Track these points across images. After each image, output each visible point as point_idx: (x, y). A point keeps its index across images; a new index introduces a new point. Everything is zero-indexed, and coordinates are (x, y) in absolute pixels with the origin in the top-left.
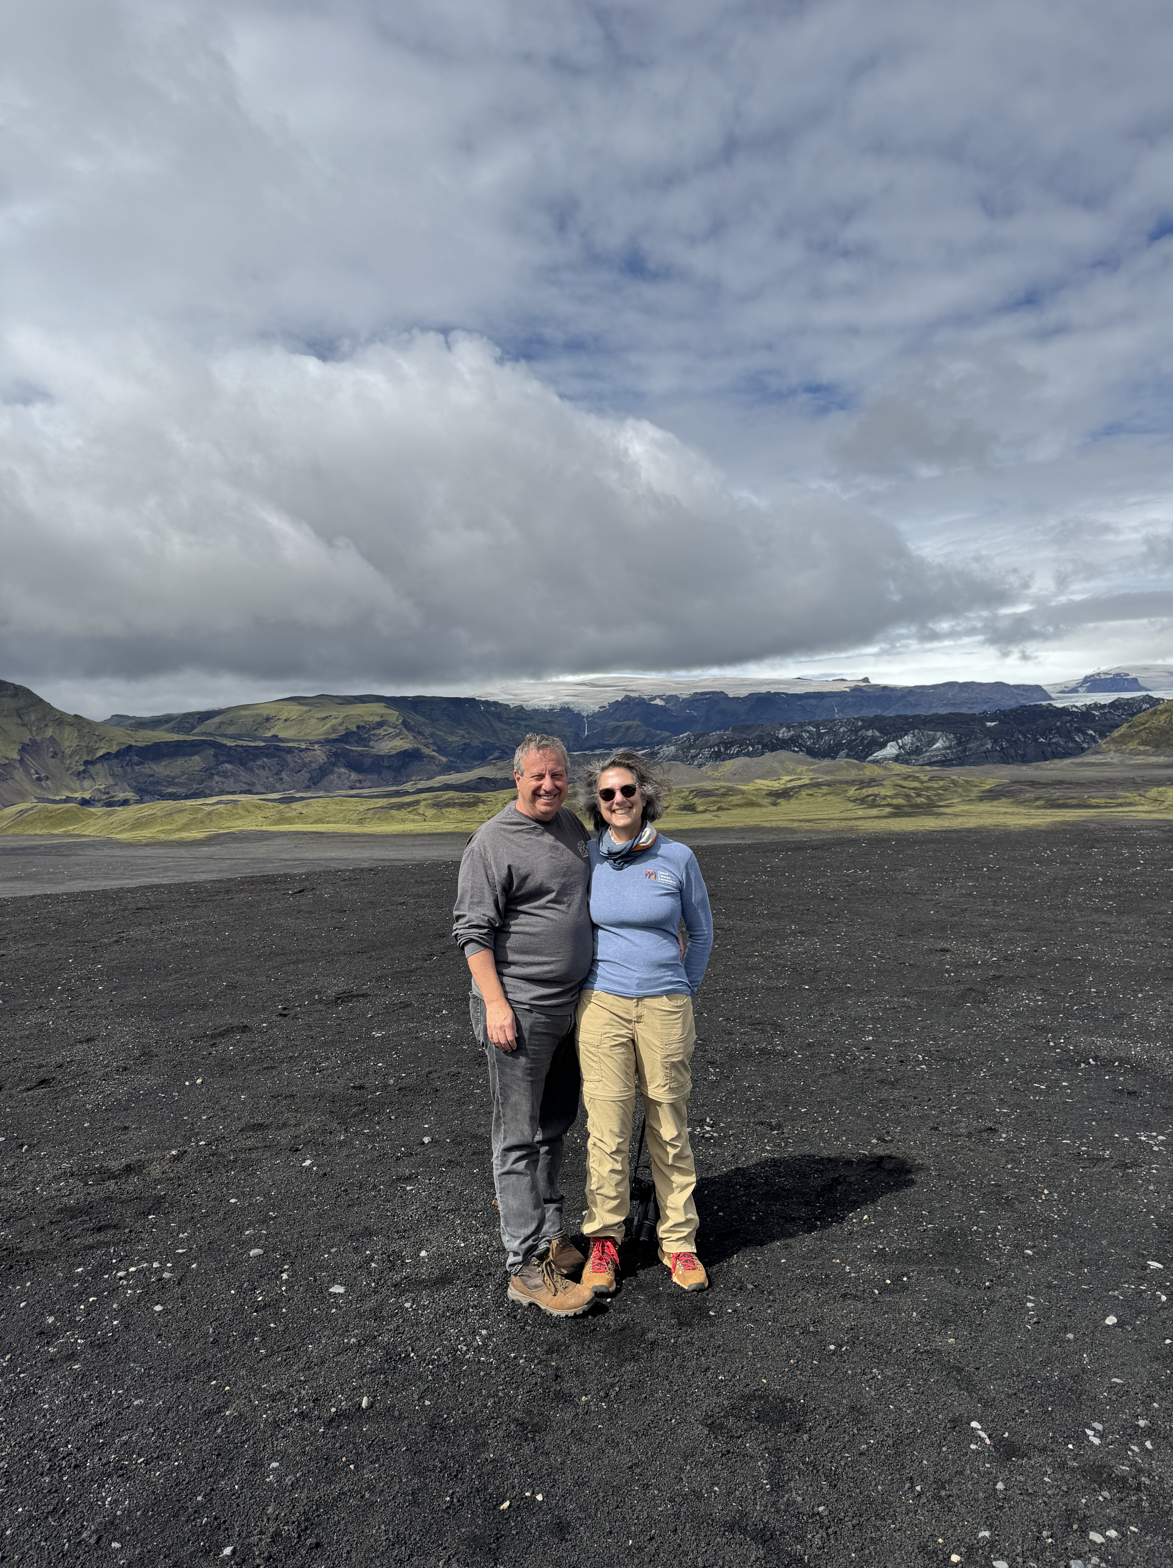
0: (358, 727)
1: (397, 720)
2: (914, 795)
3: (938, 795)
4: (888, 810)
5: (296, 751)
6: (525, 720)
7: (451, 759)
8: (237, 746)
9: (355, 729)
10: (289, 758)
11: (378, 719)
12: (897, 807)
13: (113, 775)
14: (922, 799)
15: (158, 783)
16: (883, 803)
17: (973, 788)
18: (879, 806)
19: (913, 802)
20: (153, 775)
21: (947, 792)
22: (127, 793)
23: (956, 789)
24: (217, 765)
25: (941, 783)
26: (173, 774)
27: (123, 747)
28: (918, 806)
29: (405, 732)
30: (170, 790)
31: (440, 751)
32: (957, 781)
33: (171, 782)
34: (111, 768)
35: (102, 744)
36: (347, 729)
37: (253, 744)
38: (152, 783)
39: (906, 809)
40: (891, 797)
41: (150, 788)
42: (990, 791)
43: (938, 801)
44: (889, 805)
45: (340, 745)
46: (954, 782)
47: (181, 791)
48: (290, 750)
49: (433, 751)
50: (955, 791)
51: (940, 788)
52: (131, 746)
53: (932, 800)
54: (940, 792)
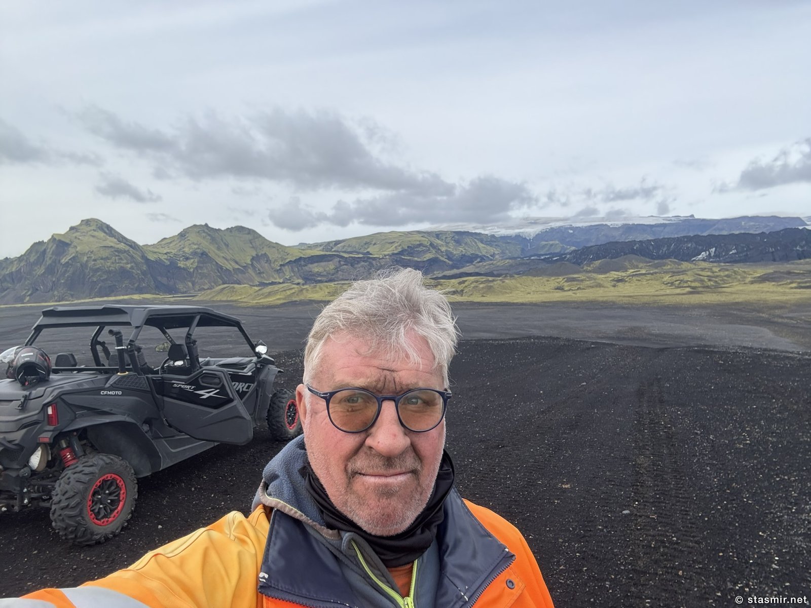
0: (408, 247)
1: (428, 243)
2: (707, 280)
3: (723, 280)
4: (688, 289)
5: (378, 259)
6: (495, 242)
7: (455, 262)
8: (350, 257)
9: (406, 248)
10: (374, 262)
11: (418, 243)
12: (693, 288)
13: (293, 271)
14: (712, 283)
15: (313, 275)
16: (685, 285)
17: (748, 276)
18: (682, 287)
19: (706, 284)
20: (311, 271)
21: (729, 279)
22: (299, 280)
23: (736, 276)
24: (340, 266)
25: (727, 273)
26: (320, 271)
27: (298, 258)
28: (708, 287)
29: (431, 249)
30: (319, 279)
31: (449, 258)
32: (738, 272)
33: (319, 274)
34: (292, 268)
35: (288, 256)
36: (402, 248)
37: (357, 256)
38: (311, 275)
39: (700, 289)
40: (691, 282)
41: (310, 277)
42: (759, 277)
43: (723, 284)
44: (689, 287)
45: (398, 256)
46: (735, 272)
47: (324, 279)
48: (374, 259)
49: (445, 258)
50: (736, 278)
51: (726, 276)
52: (301, 257)
53: (719, 283)
54: (725, 278)
